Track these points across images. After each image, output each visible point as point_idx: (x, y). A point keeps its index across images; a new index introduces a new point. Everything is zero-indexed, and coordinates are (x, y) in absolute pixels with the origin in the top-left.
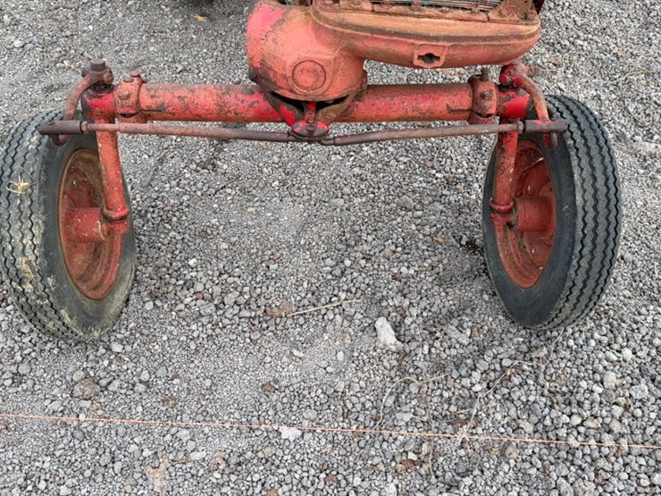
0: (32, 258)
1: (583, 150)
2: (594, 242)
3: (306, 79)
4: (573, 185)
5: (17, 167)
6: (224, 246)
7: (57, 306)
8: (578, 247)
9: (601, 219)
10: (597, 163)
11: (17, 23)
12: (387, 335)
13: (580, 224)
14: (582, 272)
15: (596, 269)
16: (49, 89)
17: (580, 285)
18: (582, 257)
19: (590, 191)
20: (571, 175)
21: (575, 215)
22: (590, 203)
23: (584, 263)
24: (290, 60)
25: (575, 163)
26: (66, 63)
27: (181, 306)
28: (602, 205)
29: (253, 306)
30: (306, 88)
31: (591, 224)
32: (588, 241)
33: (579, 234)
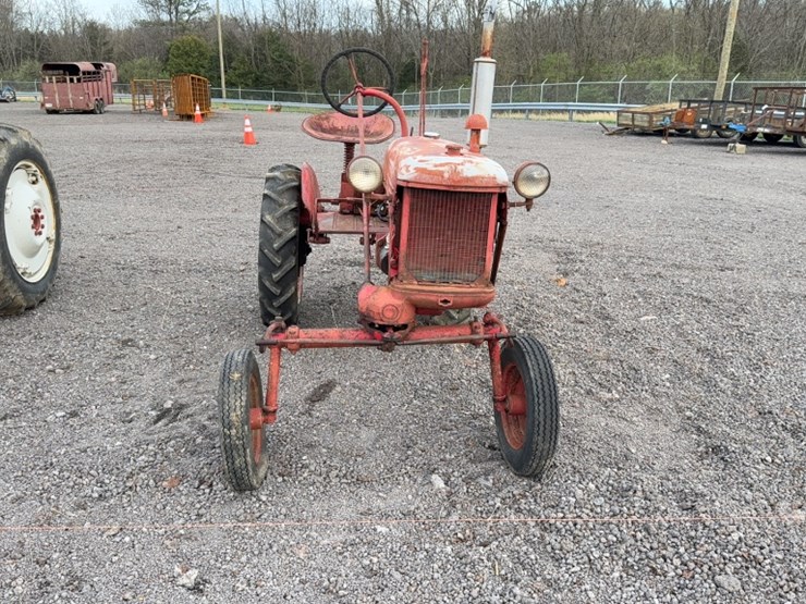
0: (239, 413)
1: (531, 353)
2: (544, 396)
3: (389, 314)
4: (528, 369)
5: (233, 368)
6: (324, 450)
7: (246, 446)
8: (536, 400)
9: (545, 384)
10: (539, 357)
11: (148, 346)
12: (438, 482)
13: (535, 388)
14: (541, 413)
15: (548, 412)
16: (181, 382)
17: (542, 423)
18: (539, 405)
19: (537, 370)
20: (527, 364)
21: (532, 382)
22: (538, 375)
23: (541, 408)
24: (381, 306)
25: (527, 358)
26: (191, 367)
27: (301, 478)
28: (544, 377)
29: (349, 477)
30: (389, 318)
31: (540, 386)
32: (540, 395)
33: (535, 392)
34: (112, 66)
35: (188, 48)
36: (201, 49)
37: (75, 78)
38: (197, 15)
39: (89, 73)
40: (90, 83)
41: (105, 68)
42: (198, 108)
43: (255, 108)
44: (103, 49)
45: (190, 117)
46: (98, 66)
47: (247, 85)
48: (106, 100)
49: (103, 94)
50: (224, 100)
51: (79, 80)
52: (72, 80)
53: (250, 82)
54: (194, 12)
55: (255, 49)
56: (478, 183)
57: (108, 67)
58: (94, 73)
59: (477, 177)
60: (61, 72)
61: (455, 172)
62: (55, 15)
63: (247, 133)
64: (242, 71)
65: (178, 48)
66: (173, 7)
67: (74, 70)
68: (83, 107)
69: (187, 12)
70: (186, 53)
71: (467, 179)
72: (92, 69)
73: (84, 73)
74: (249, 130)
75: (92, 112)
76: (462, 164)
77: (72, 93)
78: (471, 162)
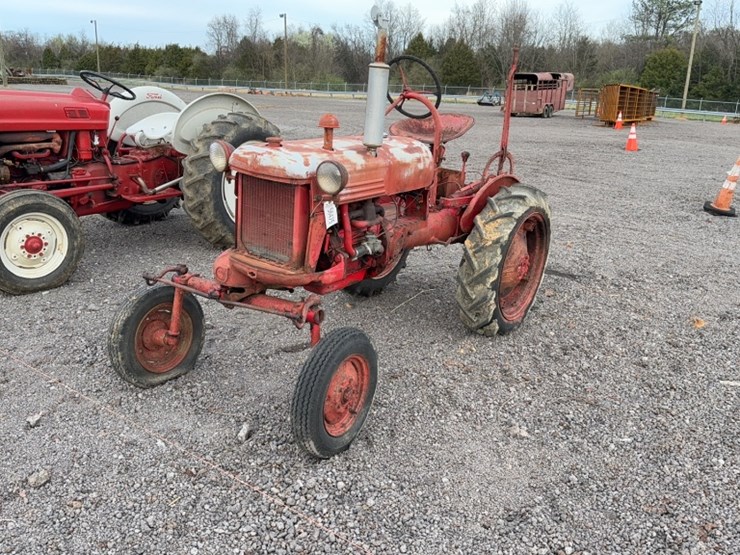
0: (119, 323)
12: (242, 431)
34: (570, 76)
35: (664, 61)
36: (677, 62)
37: (532, 86)
38: (684, 29)
39: (546, 82)
40: (544, 91)
41: (563, 78)
42: (620, 115)
43: (715, 119)
44: (588, 61)
45: (611, 124)
46: (556, 76)
47: (715, 96)
48: (556, 106)
49: (555, 101)
50: (683, 110)
51: (535, 88)
52: (529, 88)
53: (719, 93)
54: (682, 26)
55: (735, 61)
56: (271, 173)
57: (566, 77)
58: (551, 82)
59: (270, 167)
60: (526, 80)
61: (255, 161)
62: (556, 32)
63: (630, 140)
64: (713, 82)
65: (655, 61)
66: (662, 22)
67: (533, 79)
68: (533, 111)
69: (674, 26)
70: (662, 66)
71: (263, 168)
72: (550, 78)
73: (540, 82)
74: (633, 137)
75: (541, 116)
76: (262, 155)
77: (527, 99)
78: (270, 153)
